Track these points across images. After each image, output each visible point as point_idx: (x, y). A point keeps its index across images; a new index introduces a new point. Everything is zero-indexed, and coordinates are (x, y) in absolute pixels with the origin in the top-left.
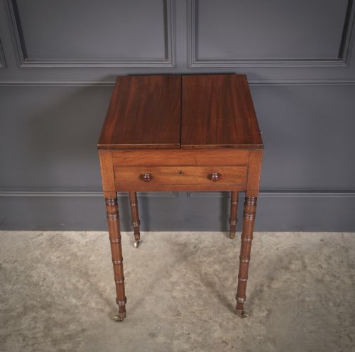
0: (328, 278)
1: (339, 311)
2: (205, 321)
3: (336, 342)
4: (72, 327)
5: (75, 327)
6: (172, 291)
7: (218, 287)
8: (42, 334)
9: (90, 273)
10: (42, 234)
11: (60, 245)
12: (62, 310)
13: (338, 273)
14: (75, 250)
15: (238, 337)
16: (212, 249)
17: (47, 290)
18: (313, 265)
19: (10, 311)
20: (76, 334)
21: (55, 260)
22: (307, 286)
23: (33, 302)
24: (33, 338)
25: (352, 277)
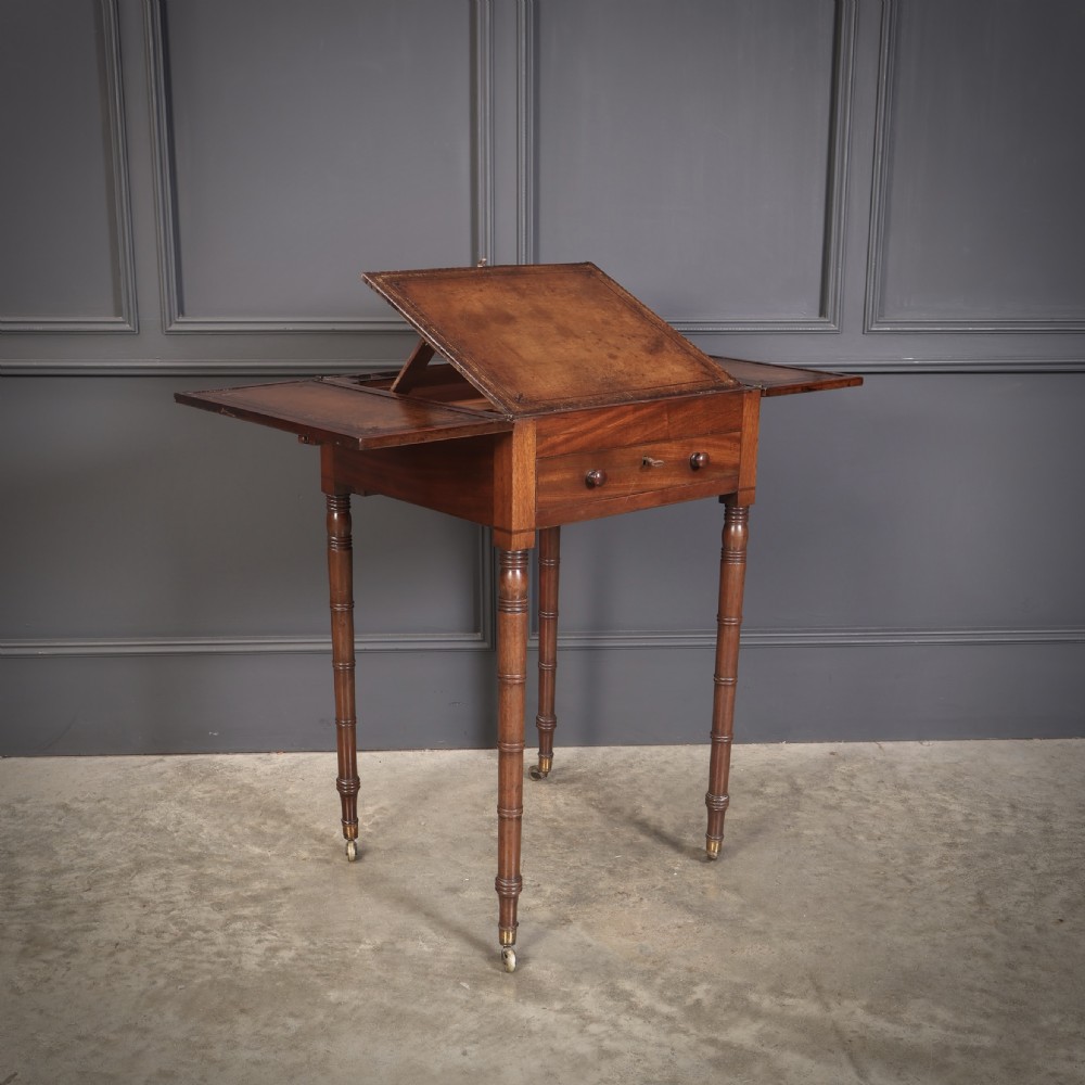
0: (850, 804)
1: (881, 845)
2: (575, 867)
3: (876, 886)
4: (258, 886)
5: (264, 885)
8: (186, 896)
9: (288, 810)
10: (161, 760)
11: (208, 775)
12: (229, 863)
13: (874, 796)
14: (247, 781)
15: (654, 887)
17: (189, 836)
18: (815, 788)
19: (101, 868)
20: (271, 894)
21: (201, 796)
22: (805, 816)
23: (157, 854)
24: (166, 902)
25: (905, 801)
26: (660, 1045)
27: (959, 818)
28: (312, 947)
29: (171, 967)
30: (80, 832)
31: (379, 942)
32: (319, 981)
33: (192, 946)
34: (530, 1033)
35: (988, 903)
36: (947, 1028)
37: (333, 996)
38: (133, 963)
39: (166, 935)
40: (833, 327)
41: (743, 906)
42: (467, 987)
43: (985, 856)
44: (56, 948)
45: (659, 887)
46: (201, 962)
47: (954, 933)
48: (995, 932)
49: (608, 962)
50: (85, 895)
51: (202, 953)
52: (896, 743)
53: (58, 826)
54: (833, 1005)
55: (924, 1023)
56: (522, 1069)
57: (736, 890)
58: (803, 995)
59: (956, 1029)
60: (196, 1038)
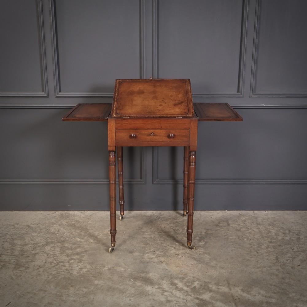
0: (243, 229)
1: (251, 242)
2: (165, 246)
3: (248, 254)
4: (78, 250)
5: (80, 250)
6: (143, 235)
7: (172, 233)
8: (59, 253)
9: (88, 228)
10: (55, 213)
11: (68, 217)
12: (71, 243)
13: (250, 227)
14: (78, 219)
15: (186, 253)
16: (169, 218)
17: (61, 235)
18: (234, 224)
19: (37, 244)
20: (82, 252)
21: (65, 223)
22: (230, 232)
23: (52, 240)
24: (53, 254)
25: (259, 228)
26: (183, 299)
27: (274, 234)
28: (92, 268)
29: (54, 273)
30: (32, 233)
31: (110, 267)
32: (93, 278)
33: (60, 267)
34: (148, 294)
35: (279, 259)
36: (263, 296)
37: (96, 282)
38: (43, 271)
39: (53, 264)
40: (241, 96)
41: (210, 259)
42: (133, 281)
43: (280, 246)
44: (23, 267)
45: (188, 253)
46: (62, 272)
47: (268, 268)
48: (280, 268)
49: (171, 274)
50: (32, 252)
51: (62, 269)
52: (258, 211)
53: (26, 231)
54: (232, 288)
55: (257, 295)
56: (145, 305)
57: (209, 254)
58: (224, 286)
59: (266, 297)
60: (59, 294)
